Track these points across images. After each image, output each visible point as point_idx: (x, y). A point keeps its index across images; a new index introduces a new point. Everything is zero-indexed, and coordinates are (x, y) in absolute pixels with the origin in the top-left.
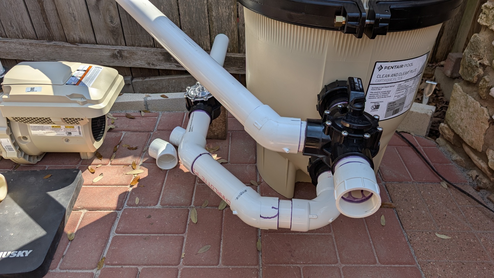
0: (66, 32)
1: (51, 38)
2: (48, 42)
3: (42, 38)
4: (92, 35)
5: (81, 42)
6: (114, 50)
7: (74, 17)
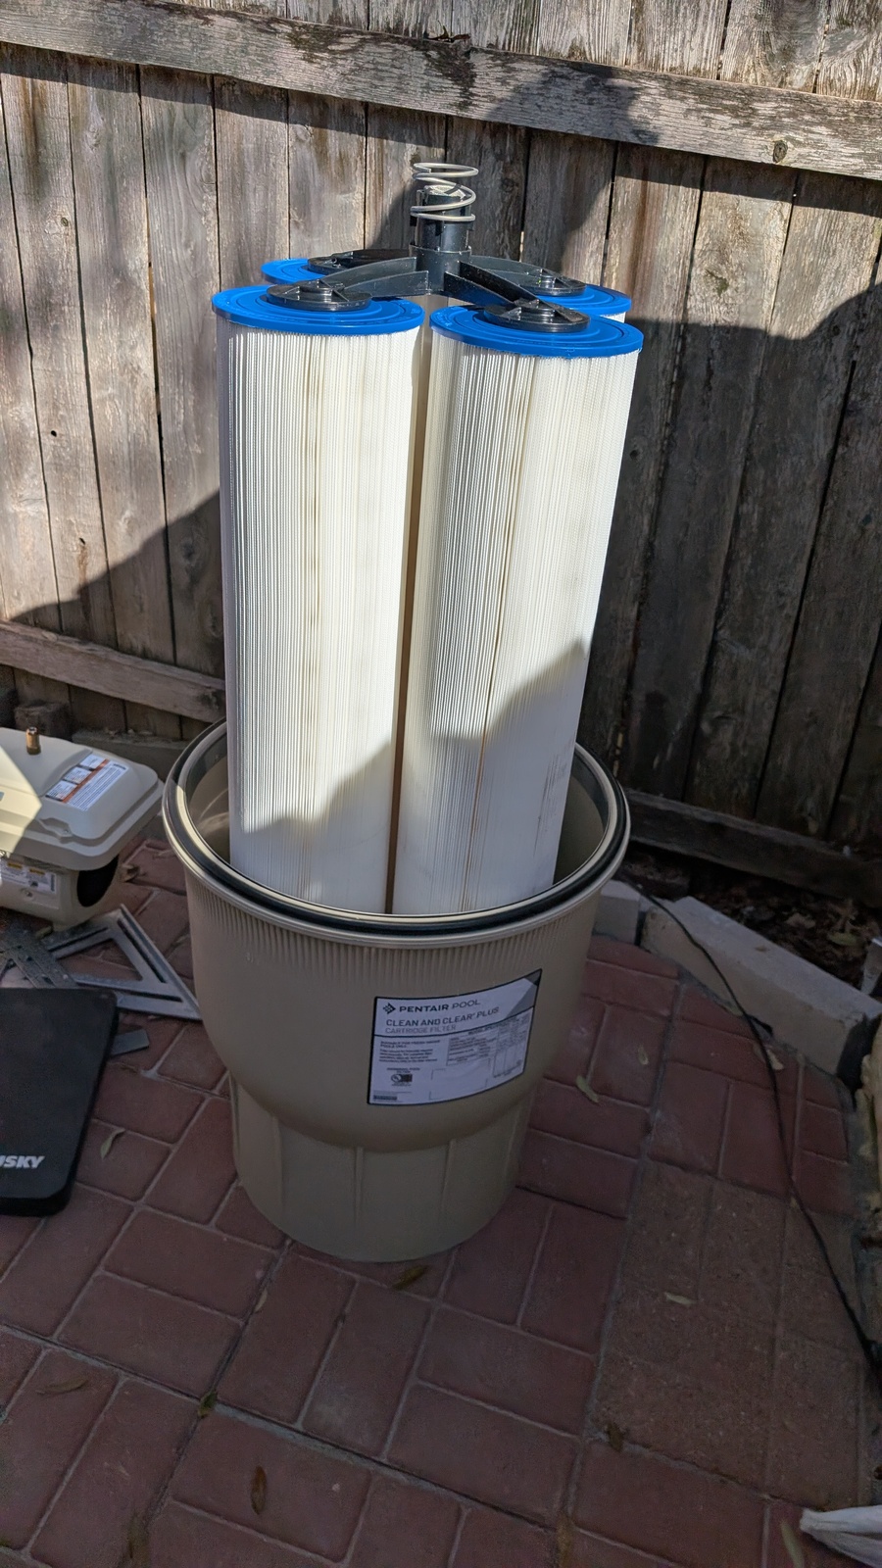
0: (118, 631)
1: (86, 636)
2: (80, 643)
3: (71, 633)
4: (170, 646)
5: (145, 655)
6: (207, 688)
7: (141, 606)
